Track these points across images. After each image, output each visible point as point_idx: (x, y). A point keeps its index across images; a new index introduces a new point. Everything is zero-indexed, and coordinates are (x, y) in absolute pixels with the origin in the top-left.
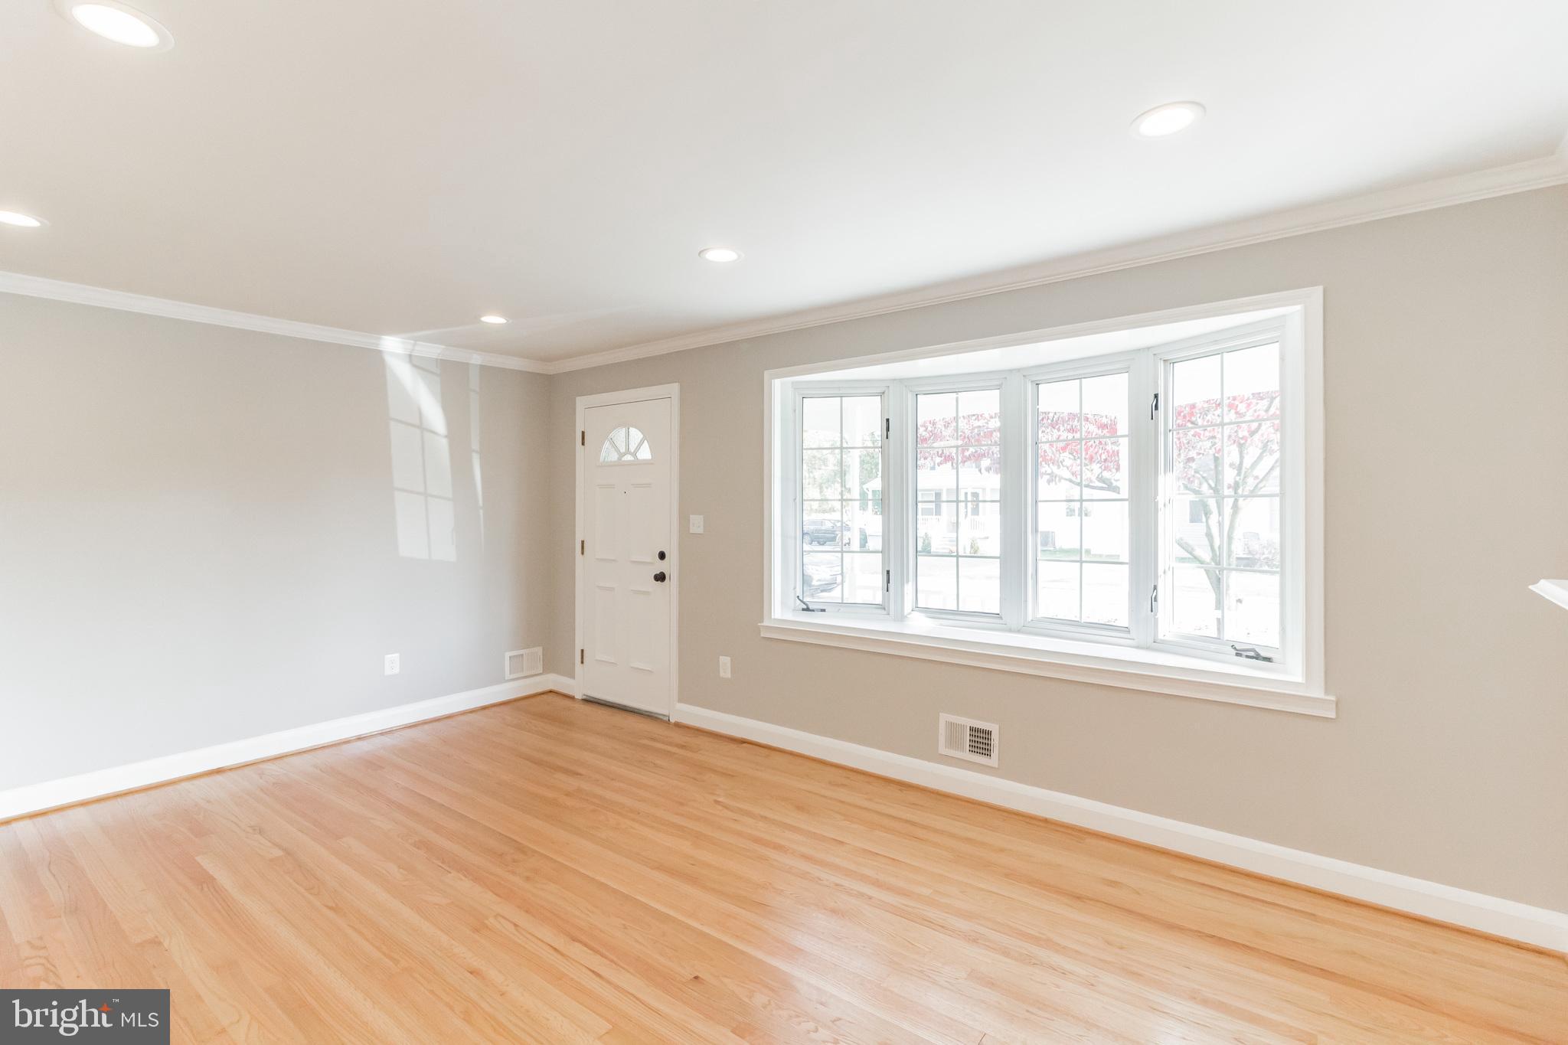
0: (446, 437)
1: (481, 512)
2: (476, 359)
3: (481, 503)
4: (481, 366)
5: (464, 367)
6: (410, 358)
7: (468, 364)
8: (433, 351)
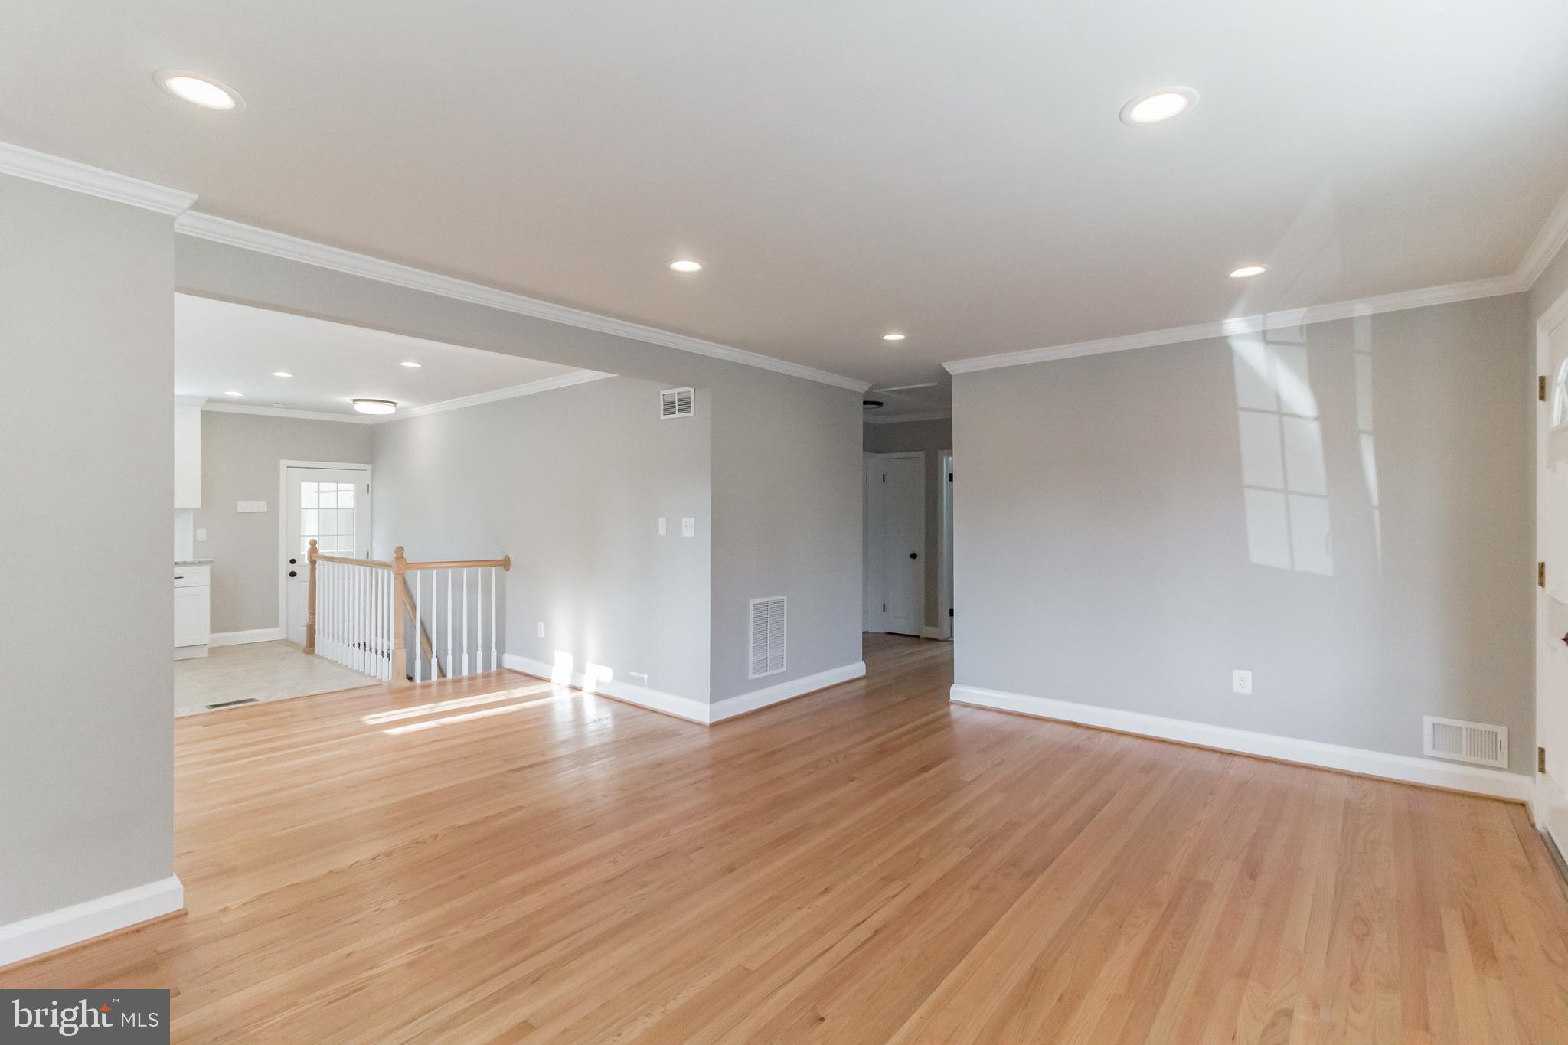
0: (1316, 419)
1: (1376, 514)
2: (1362, 309)
3: (1375, 501)
4: (1372, 315)
5: (1346, 325)
6: (1265, 337)
7: (1352, 319)
8: (1293, 318)
